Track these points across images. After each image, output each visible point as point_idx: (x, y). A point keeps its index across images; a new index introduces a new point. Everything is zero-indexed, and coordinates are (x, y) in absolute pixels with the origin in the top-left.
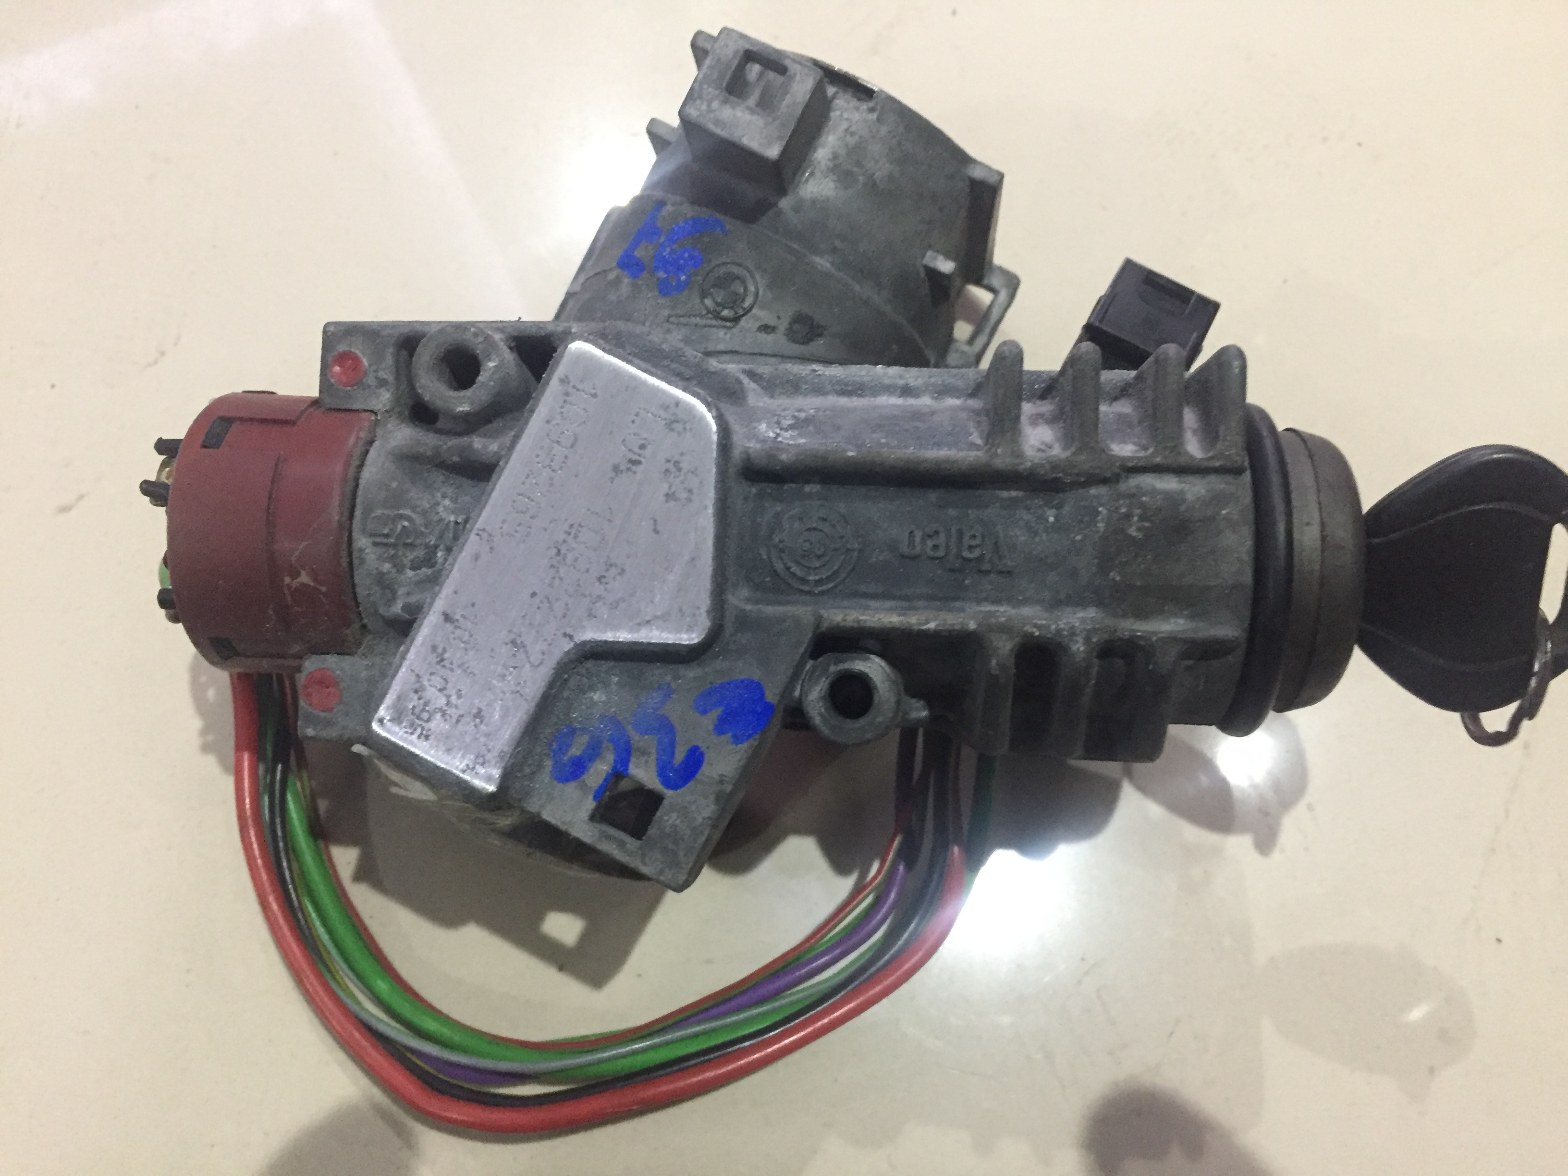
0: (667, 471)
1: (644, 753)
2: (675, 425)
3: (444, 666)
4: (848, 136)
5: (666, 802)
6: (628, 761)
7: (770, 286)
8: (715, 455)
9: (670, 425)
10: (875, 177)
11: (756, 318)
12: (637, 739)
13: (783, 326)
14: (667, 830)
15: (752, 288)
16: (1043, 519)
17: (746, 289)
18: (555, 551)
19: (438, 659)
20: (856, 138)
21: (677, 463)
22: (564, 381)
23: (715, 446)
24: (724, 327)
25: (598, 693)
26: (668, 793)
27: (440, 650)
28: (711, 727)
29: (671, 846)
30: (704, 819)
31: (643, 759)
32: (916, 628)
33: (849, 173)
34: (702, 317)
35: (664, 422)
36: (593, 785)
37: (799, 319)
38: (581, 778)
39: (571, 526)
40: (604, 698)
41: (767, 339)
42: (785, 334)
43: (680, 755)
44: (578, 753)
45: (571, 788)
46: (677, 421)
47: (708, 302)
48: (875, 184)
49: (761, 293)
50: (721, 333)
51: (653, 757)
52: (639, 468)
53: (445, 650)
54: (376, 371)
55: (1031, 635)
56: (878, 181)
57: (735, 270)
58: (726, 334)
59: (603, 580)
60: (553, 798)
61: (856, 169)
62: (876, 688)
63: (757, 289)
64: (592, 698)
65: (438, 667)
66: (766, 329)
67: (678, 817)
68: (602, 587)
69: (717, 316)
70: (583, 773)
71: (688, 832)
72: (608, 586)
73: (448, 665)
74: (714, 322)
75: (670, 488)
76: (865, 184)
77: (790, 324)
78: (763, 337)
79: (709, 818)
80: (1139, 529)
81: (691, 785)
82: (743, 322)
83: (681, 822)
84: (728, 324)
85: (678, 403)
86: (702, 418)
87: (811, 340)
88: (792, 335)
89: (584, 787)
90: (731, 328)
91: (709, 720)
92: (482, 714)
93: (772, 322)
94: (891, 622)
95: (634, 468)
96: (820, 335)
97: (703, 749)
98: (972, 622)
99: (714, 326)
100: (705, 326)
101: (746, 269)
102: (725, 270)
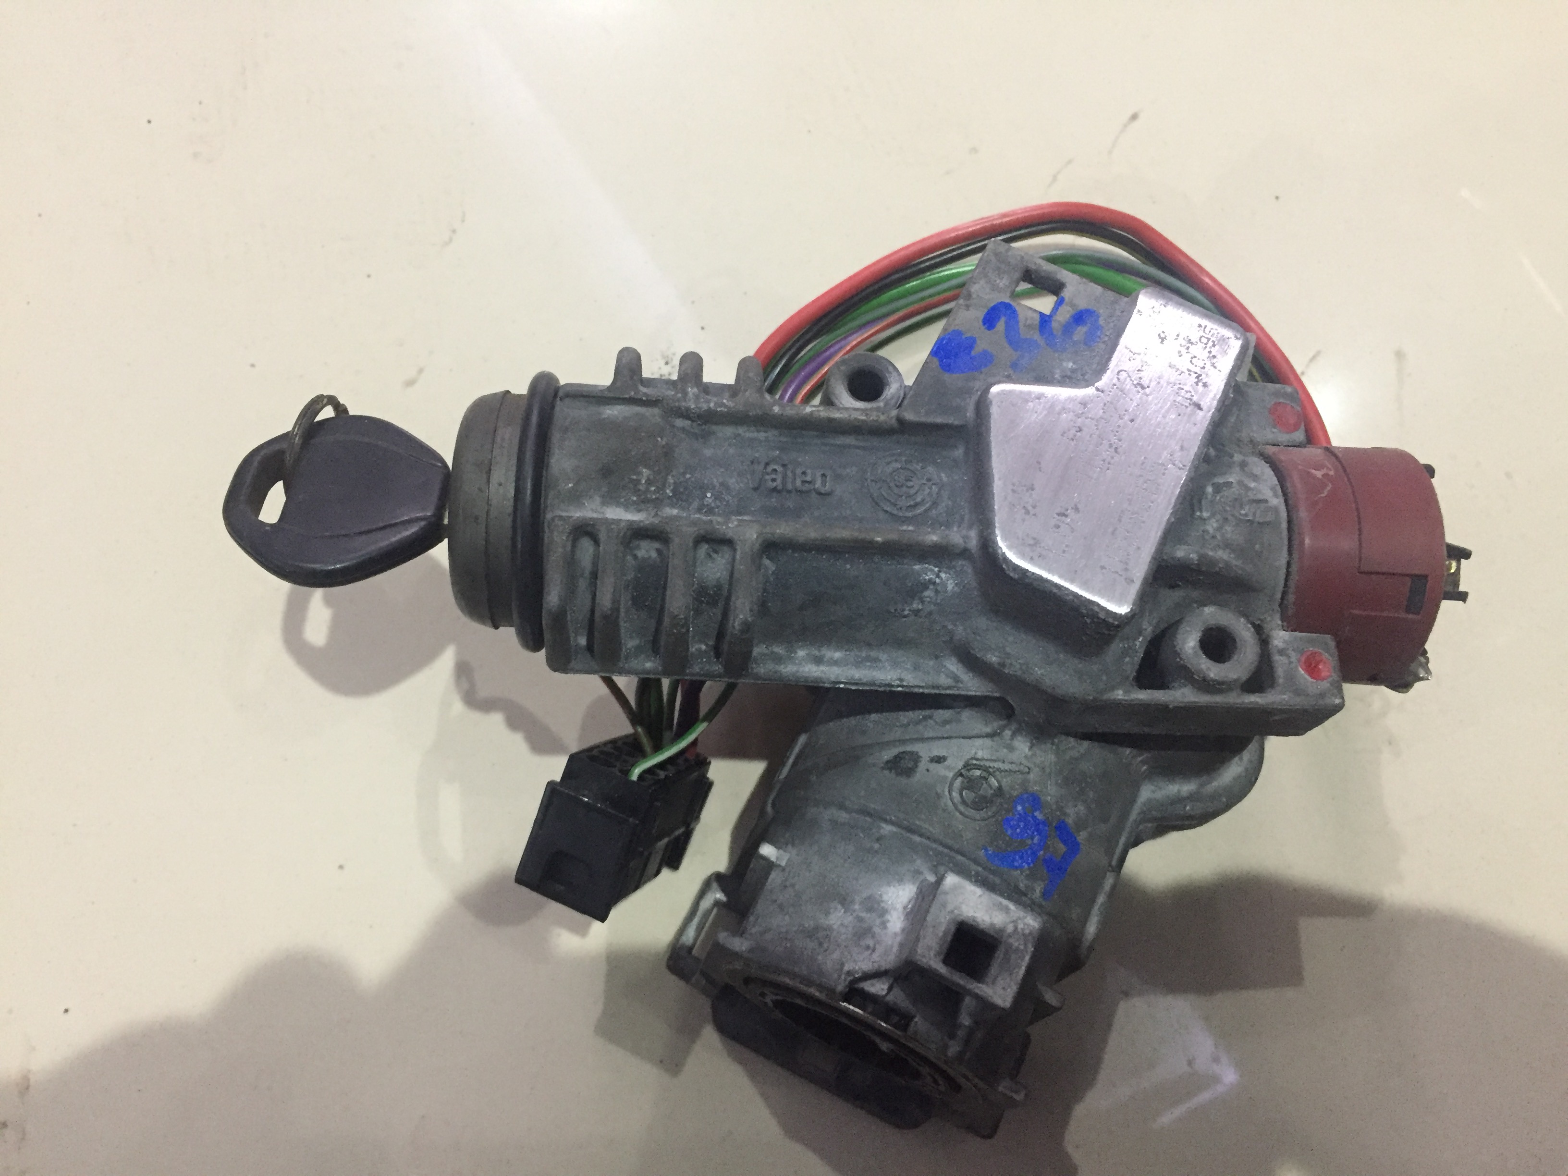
0: (1034, 507)
1: (1029, 327)
2: (1032, 542)
3: (1196, 373)
4: (871, 945)
5: (1008, 294)
7: (939, 796)
8: (997, 519)
9: (1036, 542)
10: (843, 911)
11: (948, 768)
12: (1036, 336)
13: (923, 765)
14: (1006, 277)
15: (955, 794)
17: (961, 795)
19: (1200, 378)
20: (863, 943)
21: (1027, 512)
22: (1131, 581)
23: (997, 525)
24: (977, 759)
26: (1008, 301)
27: (1200, 384)
28: (978, 342)
30: (979, 283)
31: (1029, 322)
33: (870, 910)
34: (999, 770)
35: (1042, 545)
36: (1065, 307)
37: (909, 772)
38: (1075, 310)
40: (1065, 364)
41: (938, 749)
42: (921, 757)
43: (1001, 325)
44: (1079, 328)
45: (1082, 304)
46: (1030, 545)
47: (994, 782)
48: (843, 905)
49: (946, 790)
50: (980, 754)
51: (1021, 324)
52: (1058, 510)
53: (1197, 384)
54: (1291, 663)
56: (839, 907)
57: (972, 812)
58: (976, 753)
60: (1095, 300)
61: (863, 915)
63: (950, 794)
64: (1074, 363)
65: (1199, 373)
66: (939, 760)
67: (998, 284)
69: (986, 769)
70: (1076, 314)
71: (989, 274)
73: (1192, 373)
74: (988, 764)
75: (1031, 495)
76: (853, 902)
77: (917, 767)
78: (942, 752)
79: (975, 283)
80: (640, 473)
81: (990, 306)
82: (960, 764)
83: (996, 281)
84: (974, 762)
85: (1031, 560)
86: (1010, 547)
87: (896, 757)
88: (915, 758)
89: (1072, 305)
90: (972, 759)
91: (981, 346)
92: (1160, 340)
93: (933, 766)
95: (1063, 511)
96: (888, 762)
97: (983, 328)
99: (987, 760)
100: (995, 761)
101: (961, 813)
102: (983, 814)
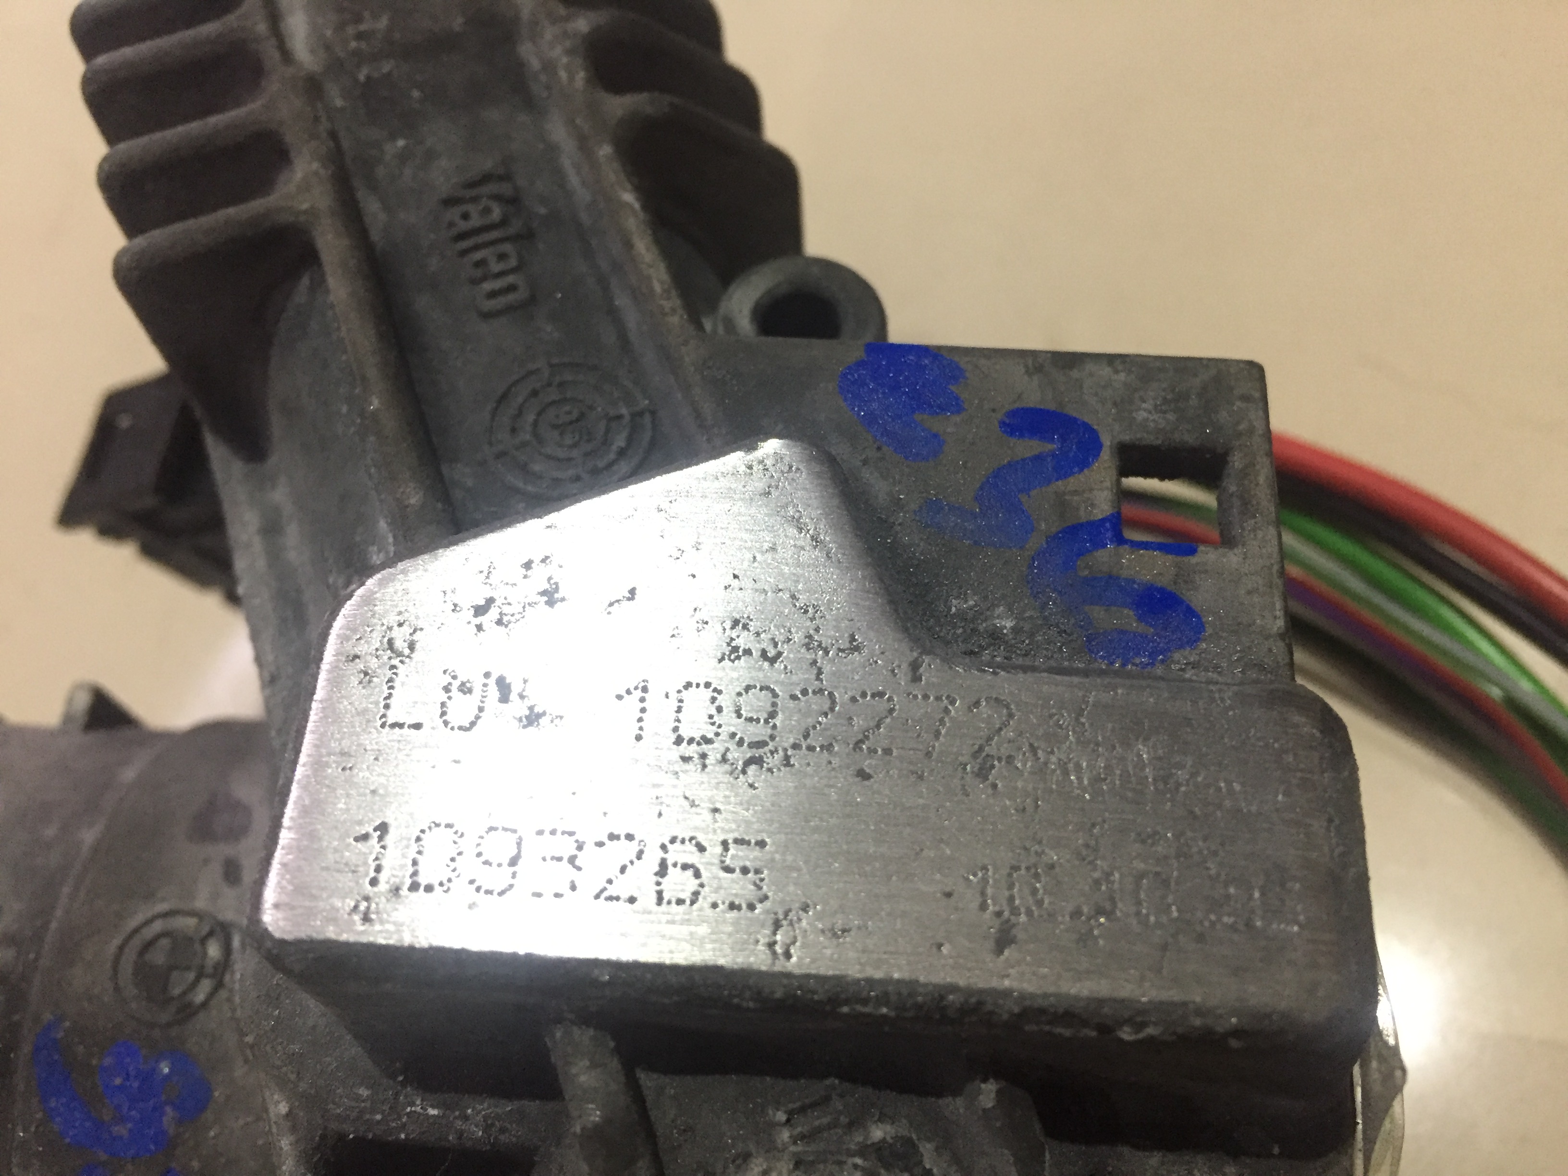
0: (500, 623)
1: (1062, 504)
5: (1126, 438)
6: (1091, 524)
7: (149, 896)
11: (215, 896)
12: (1045, 524)
13: (216, 851)
16: (404, 157)
17: (160, 937)
18: (752, 769)
25: (998, 623)
26: (1106, 441)
28: (955, 416)
29: (1194, 401)
31: (1074, 500)
32: (642, 215)
38: (1171, 588)
39: (685, 759)
43: (1031, 447)
44: (1128, 613)
45: (1200, 597)
49: (165, 907)
51: (1060, 486)
52: (513, 676)
55: (588, 81)
57: (127, 968)
59: (771, 653)
60: (1240, 623)
62: (769, 292)
63: (159, 916)
67: (1139, 409)
68: (785, 648)
70: (1162, 590)
72: (780, 638)
75: (533, 605)
77: (212, 841)
81: (1072, 411)
83: (1142, 402)
89: (1185, 577)
91: (947, 424)
93: (216, 870)
94: (648, 250)
95: (516, 687)
97: (999, 415)
98: (601, 153)
101: (121, 948)
102: (130, 991)
